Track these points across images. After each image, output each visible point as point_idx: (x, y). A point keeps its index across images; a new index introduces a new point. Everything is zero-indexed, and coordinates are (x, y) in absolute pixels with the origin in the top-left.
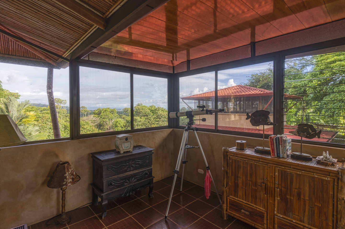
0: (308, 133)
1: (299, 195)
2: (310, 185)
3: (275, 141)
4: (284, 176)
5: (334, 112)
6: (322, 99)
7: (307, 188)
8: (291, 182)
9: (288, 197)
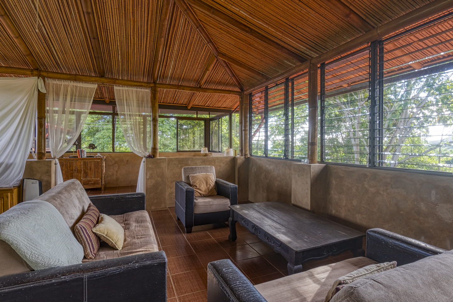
0: (93, 147)
1: (90, 169)
2: (94, 164)
3: (80, 151)
4: (85, 164)
5: (104, 146)
6: (94, 134)
7: (93, 166)
8: (88, 165)
9: (87, 171)
